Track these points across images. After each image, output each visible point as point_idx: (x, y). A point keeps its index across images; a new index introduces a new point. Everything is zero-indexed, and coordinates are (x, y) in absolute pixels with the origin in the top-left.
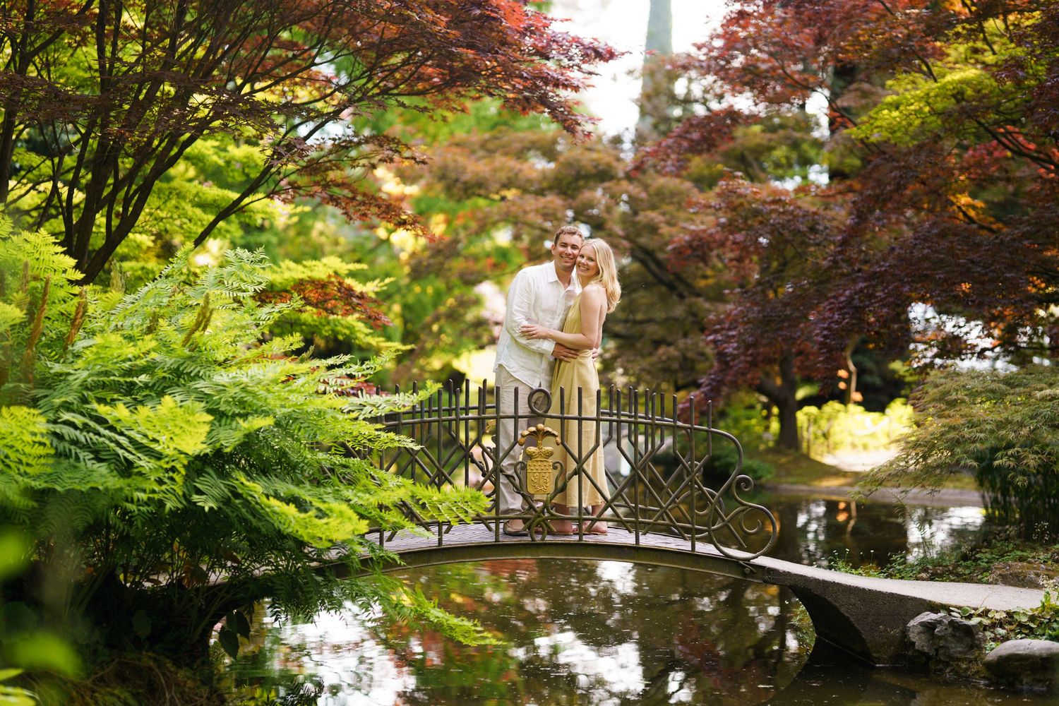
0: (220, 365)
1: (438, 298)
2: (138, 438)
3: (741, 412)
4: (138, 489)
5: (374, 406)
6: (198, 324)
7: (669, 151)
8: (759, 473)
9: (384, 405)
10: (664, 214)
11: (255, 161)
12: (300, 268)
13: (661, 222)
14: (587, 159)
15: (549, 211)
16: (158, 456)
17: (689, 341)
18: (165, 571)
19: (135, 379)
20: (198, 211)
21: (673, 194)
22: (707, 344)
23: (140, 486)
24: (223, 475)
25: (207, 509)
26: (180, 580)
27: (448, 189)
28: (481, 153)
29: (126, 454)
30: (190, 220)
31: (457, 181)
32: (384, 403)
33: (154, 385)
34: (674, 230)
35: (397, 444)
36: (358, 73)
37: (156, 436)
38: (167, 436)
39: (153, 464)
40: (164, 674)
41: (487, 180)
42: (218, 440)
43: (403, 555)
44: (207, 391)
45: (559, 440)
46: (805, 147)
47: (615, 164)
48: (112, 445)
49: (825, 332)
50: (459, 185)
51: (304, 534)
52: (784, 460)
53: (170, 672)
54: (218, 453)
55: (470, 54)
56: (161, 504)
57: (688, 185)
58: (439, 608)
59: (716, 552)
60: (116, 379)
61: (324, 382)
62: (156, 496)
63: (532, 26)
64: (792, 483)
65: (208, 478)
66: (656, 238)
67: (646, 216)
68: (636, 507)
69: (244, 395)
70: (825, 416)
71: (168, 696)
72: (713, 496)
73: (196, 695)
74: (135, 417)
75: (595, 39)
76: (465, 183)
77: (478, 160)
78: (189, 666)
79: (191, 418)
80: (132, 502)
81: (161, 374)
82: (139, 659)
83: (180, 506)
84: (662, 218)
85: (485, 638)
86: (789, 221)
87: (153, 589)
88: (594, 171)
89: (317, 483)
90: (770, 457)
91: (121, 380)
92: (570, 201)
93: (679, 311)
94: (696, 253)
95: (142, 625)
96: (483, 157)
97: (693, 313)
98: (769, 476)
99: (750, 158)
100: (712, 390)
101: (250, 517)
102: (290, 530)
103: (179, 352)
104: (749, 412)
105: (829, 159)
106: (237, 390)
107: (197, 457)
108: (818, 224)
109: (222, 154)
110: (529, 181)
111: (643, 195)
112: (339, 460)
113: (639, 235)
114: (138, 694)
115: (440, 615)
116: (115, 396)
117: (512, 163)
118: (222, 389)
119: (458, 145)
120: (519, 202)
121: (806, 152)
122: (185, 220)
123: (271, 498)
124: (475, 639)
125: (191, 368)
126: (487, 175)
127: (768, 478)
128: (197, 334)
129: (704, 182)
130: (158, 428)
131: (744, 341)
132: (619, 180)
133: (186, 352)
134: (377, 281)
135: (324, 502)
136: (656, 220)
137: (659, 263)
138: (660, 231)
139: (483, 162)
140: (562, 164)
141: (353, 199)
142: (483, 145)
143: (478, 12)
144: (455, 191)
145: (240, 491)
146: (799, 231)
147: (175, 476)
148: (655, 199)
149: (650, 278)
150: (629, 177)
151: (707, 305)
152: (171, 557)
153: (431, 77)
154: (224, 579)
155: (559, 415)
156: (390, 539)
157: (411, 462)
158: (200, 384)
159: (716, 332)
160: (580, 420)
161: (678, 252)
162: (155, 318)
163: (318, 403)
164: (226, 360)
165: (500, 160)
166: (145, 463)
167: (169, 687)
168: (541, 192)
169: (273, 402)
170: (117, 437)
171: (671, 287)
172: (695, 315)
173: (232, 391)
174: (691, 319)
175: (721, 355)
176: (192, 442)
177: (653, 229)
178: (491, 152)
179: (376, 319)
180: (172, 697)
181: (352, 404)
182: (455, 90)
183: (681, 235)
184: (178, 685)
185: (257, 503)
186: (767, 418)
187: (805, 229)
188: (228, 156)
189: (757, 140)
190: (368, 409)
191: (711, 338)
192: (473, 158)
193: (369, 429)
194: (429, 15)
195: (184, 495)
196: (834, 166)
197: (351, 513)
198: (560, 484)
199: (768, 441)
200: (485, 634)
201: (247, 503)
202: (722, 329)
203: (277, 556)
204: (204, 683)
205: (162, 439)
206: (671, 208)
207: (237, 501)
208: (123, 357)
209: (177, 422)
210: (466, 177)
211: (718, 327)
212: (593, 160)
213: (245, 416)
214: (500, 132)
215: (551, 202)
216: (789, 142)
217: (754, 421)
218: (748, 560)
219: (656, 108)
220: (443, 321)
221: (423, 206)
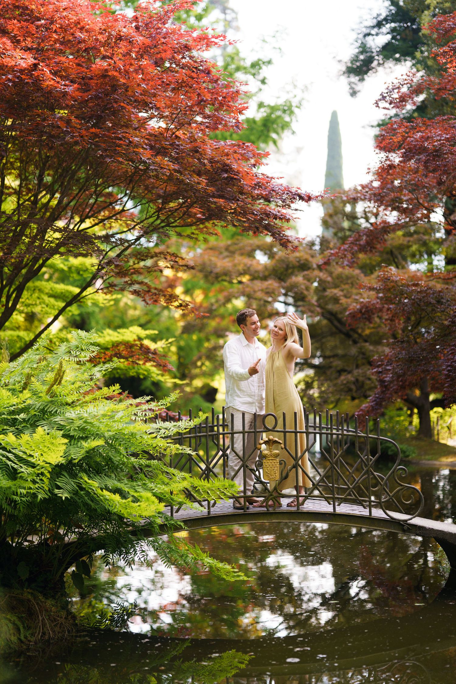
0: (70, 405)
1: (200, 342)
2: (21, 454)
3: (393, 413)
4: (20, 487)
5: (166, 429)
6: (56, 380)
7: (346, 253)
8: (407, 453)
9: (172, 428)
10: (342, 291)
11: (86, 267)
12: (116, 334)
13: (341, 295)
14: (294, 257)
15: (270, 291)
16: (33, 466)
17: (360, 371)
18: (37, 534)
19: (17, 417)
20: (52, 300)
21: (348, 278)
22: (373, 374)
23: (22, 485)
24: (74, 476)
25: (64, 498)
26: (46, 540)
27: (206, 277)
28: (226, 254)
29: (13, 465)
30: (47, 306)
31: (211, 272)
32: (172, 427)
33: (29, 419)
34: (349, 301)
35: (180, 451)
36: (150, 214)
37: (32, 453)
38: (39, 453)
39: (30, 470)
40: (38, 604)
41: (230, 272)
42: (70, 455)
43: (186, 522)
44: (62, 423)
45: (283, 446)
46: (431, 244)
47: (310, 259)
48: (4, 459)
49: (449, 368)
50: (213, 275)
51: (124, 513)
52: (423, 443)
53: (42, 602)
54: (70, 462)
55: (221, 201)
56: (35, 496)
57: (357, 271)
58: (210, 557)
59: (384, 516)
60: (5, 416)
61: (135, 414)
62: (32, 491)
63: (260, 182)
64: (429, 460)
65: (64, 478)
66: (337, 306)
67: (331, 292)
68: (333, 486)
69: (84, 425)
70: (448, 414)
71: (40, 618)
72: (382, 479)
73: (58, 616)
74: (19, 441)
75: (299, 188)
76: (217, 274)
77: (224, 258)
78: (53, 597)
79: (54, 441)
80: (17, 495)
81: (33, 413)
82: (22, 594)
83: (47, 497)
84: (341, 293)
85: (239, 576)
86: (424, 297)
87: (29, 546)
88: (297, 264)
89: (131, 478)
90: (414, 442)
91: (9, 417)
92: (283, 283)
93: (354, 351)
94: (364, 316)
95: (24, 572)
96: (227, 257)
97: (363, 353)
98: (414, 455)
99: (396, 252)
100: (376, 404)
101: (90, 502)
102: (116, 510)
103: (44, 398)
104: (398, 412)
105: (447, 252)
106: (81, 422)
107: (57, 466)
108: (442, 298)
109: (66, 263)
110: (256, 272)
111: (329, 279)
112: (144, 462)
113: (326, 304)
114: (22, 617)
115: (211, 561)
116: (5, 427)
117: (246, 261)
118: (72, 421)
119: (211, 249)
120: (251, 285)
121: (431, 247)
122: (43, 306)
123: (104, 491)
124: (234, 577)
125: (52, 409)
126: (230, 269)
127: (413, 456)
128: (55, 386)
129: (367, 269)
130: (33, 448)
131: (396, 373)
132: (314, 269)
133: (48, 398)
134: (164, 341)
135: (136, 491)
136: (338, 295)
137: (340, 321)
138: (341, 302)
139: (227, 260)
140: (277, 260)
141: (149, 291)
142: (227, 249)
143: (226, 175)
144: (210, 278)
145: (84, 486)
146: (430, 303)
147: (43, 478)
148: (337, 281)
149: (334, 329)
150: (320, 267)
151: (371, 348)
152: (40, 526)
153: (196, 214)
154: (73, 539)
155: (282, 430)
156: (177, 511)
157: (189, 460)
158: (58, 419)
159: (379, 366)
160: (296, 433)
161: (353, 315)
162: (29, 376)
163: (131, 428)
164: (73, 402)
165: (238, 258)
166: (24, 470)
167: (41, 612)
168: (265, 278)
169: (103, 428)
170: (7, 454)
171: (348, 335)
172: (364, 354)
173: (78, 423)
174: (361, 356)
175: (382, 381)
176: (55, 457)
177: (336, 300)
178: (233, 253)
179: (164, 366)
180: (43, 619)
181: (153, 428)
182: (211, 222)
183: (355, 304)
184: (47, 611)
185: (95, 494)
186: (411, 416)
187: (435, 302)
188: (69, 264)
189: (401, 242)
190: (163, 431)
191: (375, 370)
192: (221, 256)
193: (162, 443)
194: (196, 178)
195: (49, 490)
196: (449, 256)
197: (154, 499)
198: (284, 475)
199: (412, 430)
200: (240, 574)
201: (88, 493)
202: (382, 365)
203: (106, 524)
204: (63, 608)
205: (35, 455)
206: (346, 287)
207: (82, 492)
208: (10, 404)
209: (46, 444)
210: (218, 270)
211: (380, 363)
212: (297, 257)
213: (85, 438)
214: (238, 240)
215: (270, 284)
216: (421, 242)
217: (402, 418)
218: (406, 521)
219: (335, 223)
220: (204, 359)
221: (189, 286)
